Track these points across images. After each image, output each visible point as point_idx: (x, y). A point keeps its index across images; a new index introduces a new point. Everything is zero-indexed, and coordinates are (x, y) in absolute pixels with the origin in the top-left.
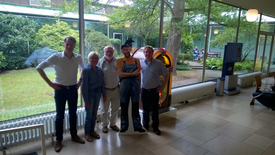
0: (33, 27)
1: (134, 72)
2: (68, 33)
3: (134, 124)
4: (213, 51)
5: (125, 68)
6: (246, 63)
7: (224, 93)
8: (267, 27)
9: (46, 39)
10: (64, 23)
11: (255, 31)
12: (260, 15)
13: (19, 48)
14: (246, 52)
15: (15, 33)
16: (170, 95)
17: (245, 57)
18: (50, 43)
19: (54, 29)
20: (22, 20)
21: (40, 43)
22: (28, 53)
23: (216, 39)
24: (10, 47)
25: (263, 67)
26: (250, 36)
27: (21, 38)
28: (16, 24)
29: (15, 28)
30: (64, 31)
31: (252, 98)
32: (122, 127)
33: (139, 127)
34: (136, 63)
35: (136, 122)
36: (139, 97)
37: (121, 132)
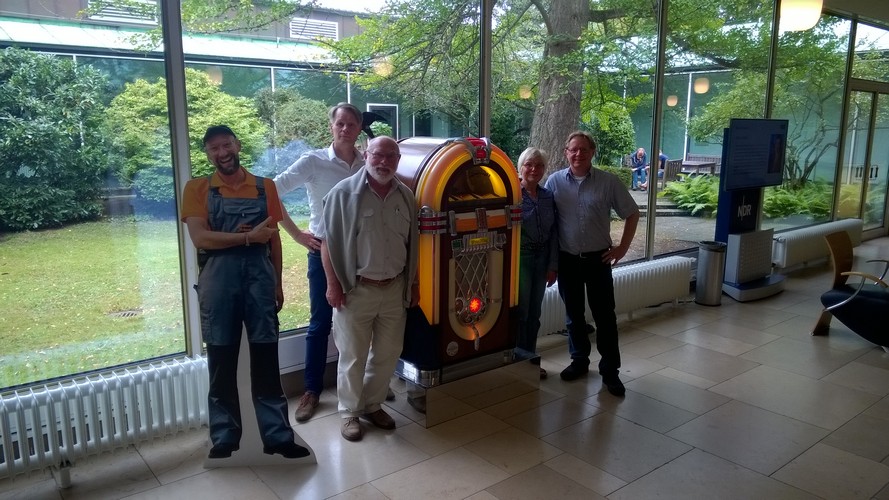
0: (90, 89)
1: (252, 228)
2: (210, 105)
3: (264, 428)
4: (699, 155)
5: (219, 215)
6: (809, 191)
7: (724, 293)
8: (880, 67)
9: (137, 129)
10: (198, 73)
11: (839, 81)
12: (849, 22)
13: (42, 159)
14: (810, 154)
15: (28, 108)
16: (515, 307)
17: (808, 170)
18: (148, 141)
19: (163, 94)
20: (55, 67)
21: (117, 141)
22: (75, 174)
23: (708, 114)
24: (11, 155)
25: (868, 201)
26: (822, 101)
27: (46, 125)
28: (34, 80)
29: (31, 94)
30: (196, 99)
31: (821, 313)
32: (217, 439)
33: (284, 437)
34: (259, 194)
35: (270, 418)
36: (277, 323)
37: (211, 457)
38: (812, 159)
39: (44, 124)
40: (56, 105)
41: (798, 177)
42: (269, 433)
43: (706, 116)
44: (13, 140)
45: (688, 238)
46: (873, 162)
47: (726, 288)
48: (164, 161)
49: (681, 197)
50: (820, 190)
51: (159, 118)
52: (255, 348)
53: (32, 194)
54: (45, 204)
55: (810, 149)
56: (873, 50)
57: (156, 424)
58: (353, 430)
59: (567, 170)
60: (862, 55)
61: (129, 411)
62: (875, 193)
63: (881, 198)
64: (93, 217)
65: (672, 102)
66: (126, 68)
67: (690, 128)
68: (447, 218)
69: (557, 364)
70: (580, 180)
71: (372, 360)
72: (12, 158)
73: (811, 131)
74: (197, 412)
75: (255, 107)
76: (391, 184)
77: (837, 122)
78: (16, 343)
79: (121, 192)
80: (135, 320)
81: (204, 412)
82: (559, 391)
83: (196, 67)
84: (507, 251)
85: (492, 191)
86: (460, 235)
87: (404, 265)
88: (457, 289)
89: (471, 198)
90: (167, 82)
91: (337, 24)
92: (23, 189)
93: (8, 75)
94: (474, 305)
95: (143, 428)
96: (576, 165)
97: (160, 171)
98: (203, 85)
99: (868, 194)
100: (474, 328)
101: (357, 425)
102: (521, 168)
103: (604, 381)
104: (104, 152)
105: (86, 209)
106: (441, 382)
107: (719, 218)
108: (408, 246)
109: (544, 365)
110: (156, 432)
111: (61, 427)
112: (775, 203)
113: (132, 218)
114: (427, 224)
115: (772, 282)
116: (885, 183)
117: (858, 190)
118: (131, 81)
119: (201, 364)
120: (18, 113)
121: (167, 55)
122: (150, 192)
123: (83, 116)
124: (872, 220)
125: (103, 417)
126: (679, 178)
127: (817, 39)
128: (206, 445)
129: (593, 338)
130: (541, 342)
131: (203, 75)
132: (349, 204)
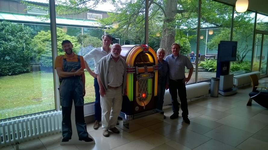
0: (27, 33)
1: (76, 71)
2: (63, 38)
3: (79, 132)
4: (210, 54)
5: (66, 67)
6: (243, 64)
7: (219, 94)
8: (264, 27)
9: (41, 45)
10: (60, 29)
11: (252, 31)
12: (255, 13)
13: (12, 54)
14: (244, 53)
15: (9, 39)
16: (156, 96)
17: (243, 58)
18: (44, 49)
19: (50, 35)
20: (17, 27)
21: (35, 49)
22: (22, 58)
23: (212, 41)
24: (3, 53)
25: (261, 67)
26: (247, 37)
27: (14, 44)
28: (11, 31)
29: (9, 35)
30: (59, 36)
31: (249, 99)
32: (65, 136)
33: (85, 135)
34: (78, 61)
35: (81, 129)
36: (83, 100)
37: (62, 141)
38: (244, 55)
39: (13, 44)
40: (17, 38)
41: (240, 60)
42: (81, 134)
43: (212, 42)
44: (4, 48)
45: (207, 78)
46: (263, 55)
47: (220, 92)
48: (49, 55)
49: (205, 66)
50: (247, 64)
51: (48, 42)
52: (76, 108)
53: (9, 65)
54: (13, 67)
55: (244, 51)
56: (262, 22)
57: (45, 131)
58: (106, 133)
59: (172, 55)
60: (258, 24)
61: (37, 127)
62: (263, 64)
63: (265, 66)
64: (27, 72)
65: (202, 38)
66: (38, 28)
67: (207, 45)
68: (135, 69)
69: (169, 114)
70: (176, 57)
71: (112, 112)
72: (3, 54)
73: (244, 46)
74: (58, 128)
75: (77, 39)
76: (118, 58)
77: (252, 43)
78: (3, 108)
79: (36, 64)
80: (39, 102)
81: (60, 128)
82: (170, 122)
83: (59, 27)
84: (153, 79)
85: (149, 61)
86: (139, 74)
87: (122, 82)
88: (138, 90)
89: (142, 63)
90: (51, 32)
91: (101, 15)
92: (6, 63)
93: (3, 29)
94: (144, 95)
95: (42, 132)
96: (174, 53)
97: (48, 58)
98: (61, 33)
99: (262, 65)
100: (144, 102)
101: (107, 132)
102: (158, 54)
103: (183, 119)
104: (31, 52)
105: (25, 69)
106: (134, 119)
107: (217, 72)
108: (123, 77)
109: (165, 114)
110: (46, 134)
111: (16, 132)
112: (233, 68)
113: (39, 72)
114: (129, 70)
115: (234, 90)
116: (266, 62)
117: (258, 64)
118: (40, 31)
119: (60, 113)
120: (6, 40)
121: (51, 24)
122: (45, 64)
123: (25, 41)
124: (263, 72)
125: (29, 129)
126: (204, 60)
127: (245, 18)
128: (61, 138)
129: (180, 106)
130: (164, 108)
131: (61, 29)
132: (106, 64)
